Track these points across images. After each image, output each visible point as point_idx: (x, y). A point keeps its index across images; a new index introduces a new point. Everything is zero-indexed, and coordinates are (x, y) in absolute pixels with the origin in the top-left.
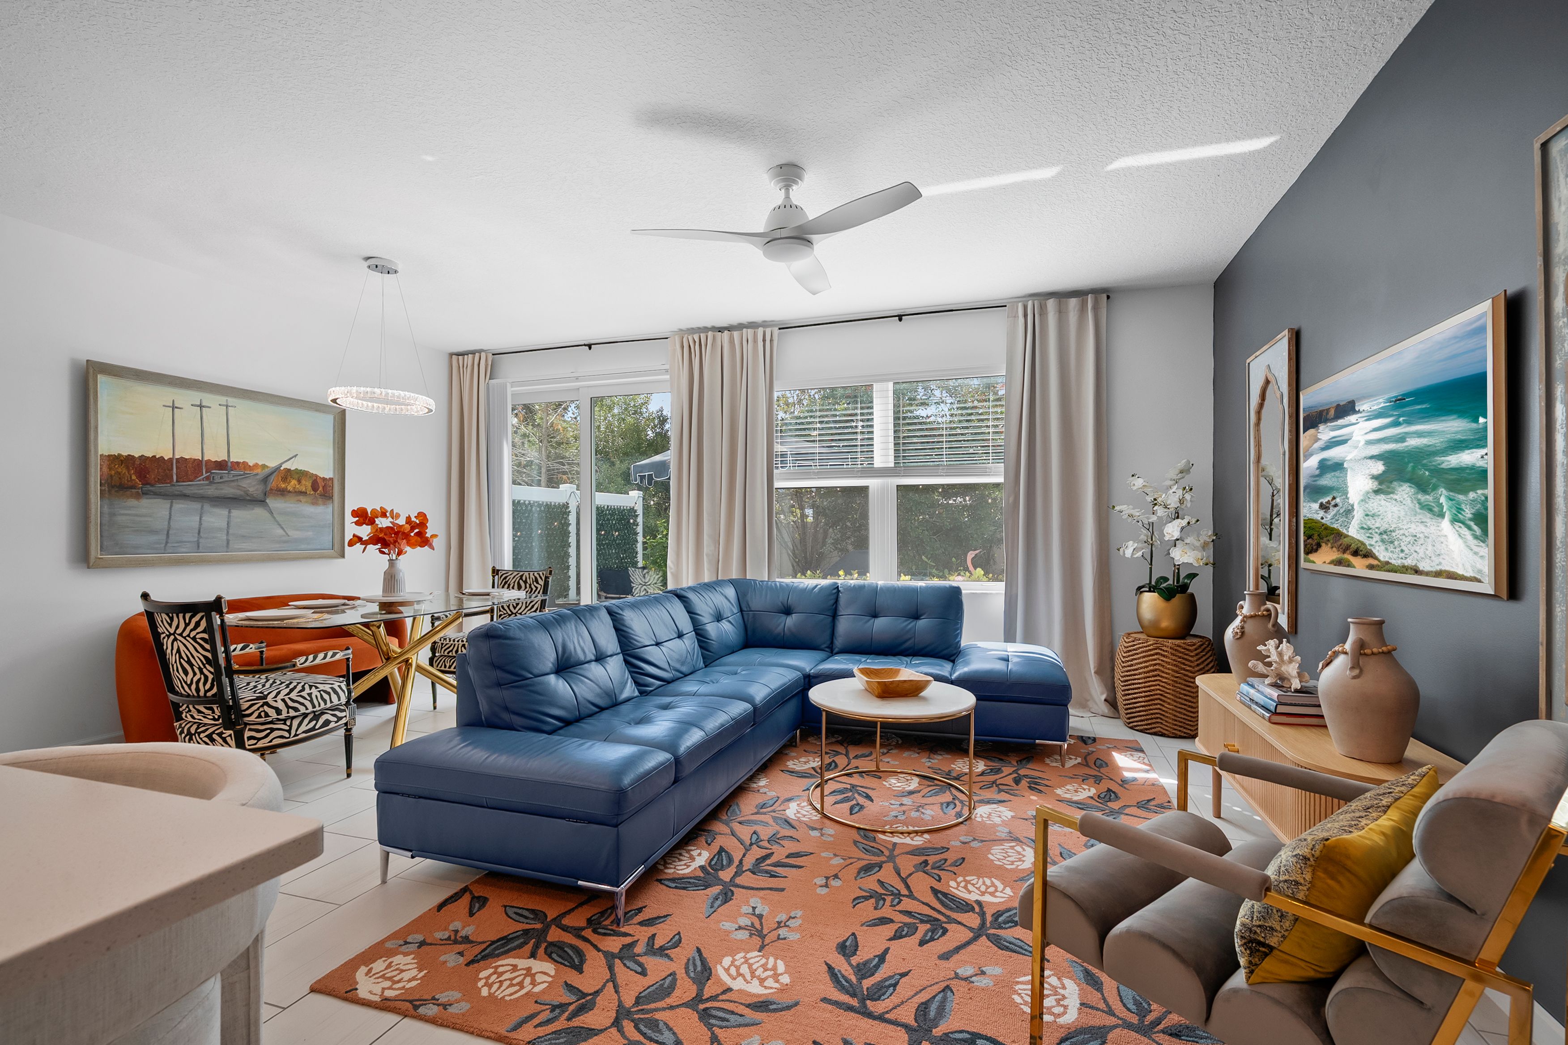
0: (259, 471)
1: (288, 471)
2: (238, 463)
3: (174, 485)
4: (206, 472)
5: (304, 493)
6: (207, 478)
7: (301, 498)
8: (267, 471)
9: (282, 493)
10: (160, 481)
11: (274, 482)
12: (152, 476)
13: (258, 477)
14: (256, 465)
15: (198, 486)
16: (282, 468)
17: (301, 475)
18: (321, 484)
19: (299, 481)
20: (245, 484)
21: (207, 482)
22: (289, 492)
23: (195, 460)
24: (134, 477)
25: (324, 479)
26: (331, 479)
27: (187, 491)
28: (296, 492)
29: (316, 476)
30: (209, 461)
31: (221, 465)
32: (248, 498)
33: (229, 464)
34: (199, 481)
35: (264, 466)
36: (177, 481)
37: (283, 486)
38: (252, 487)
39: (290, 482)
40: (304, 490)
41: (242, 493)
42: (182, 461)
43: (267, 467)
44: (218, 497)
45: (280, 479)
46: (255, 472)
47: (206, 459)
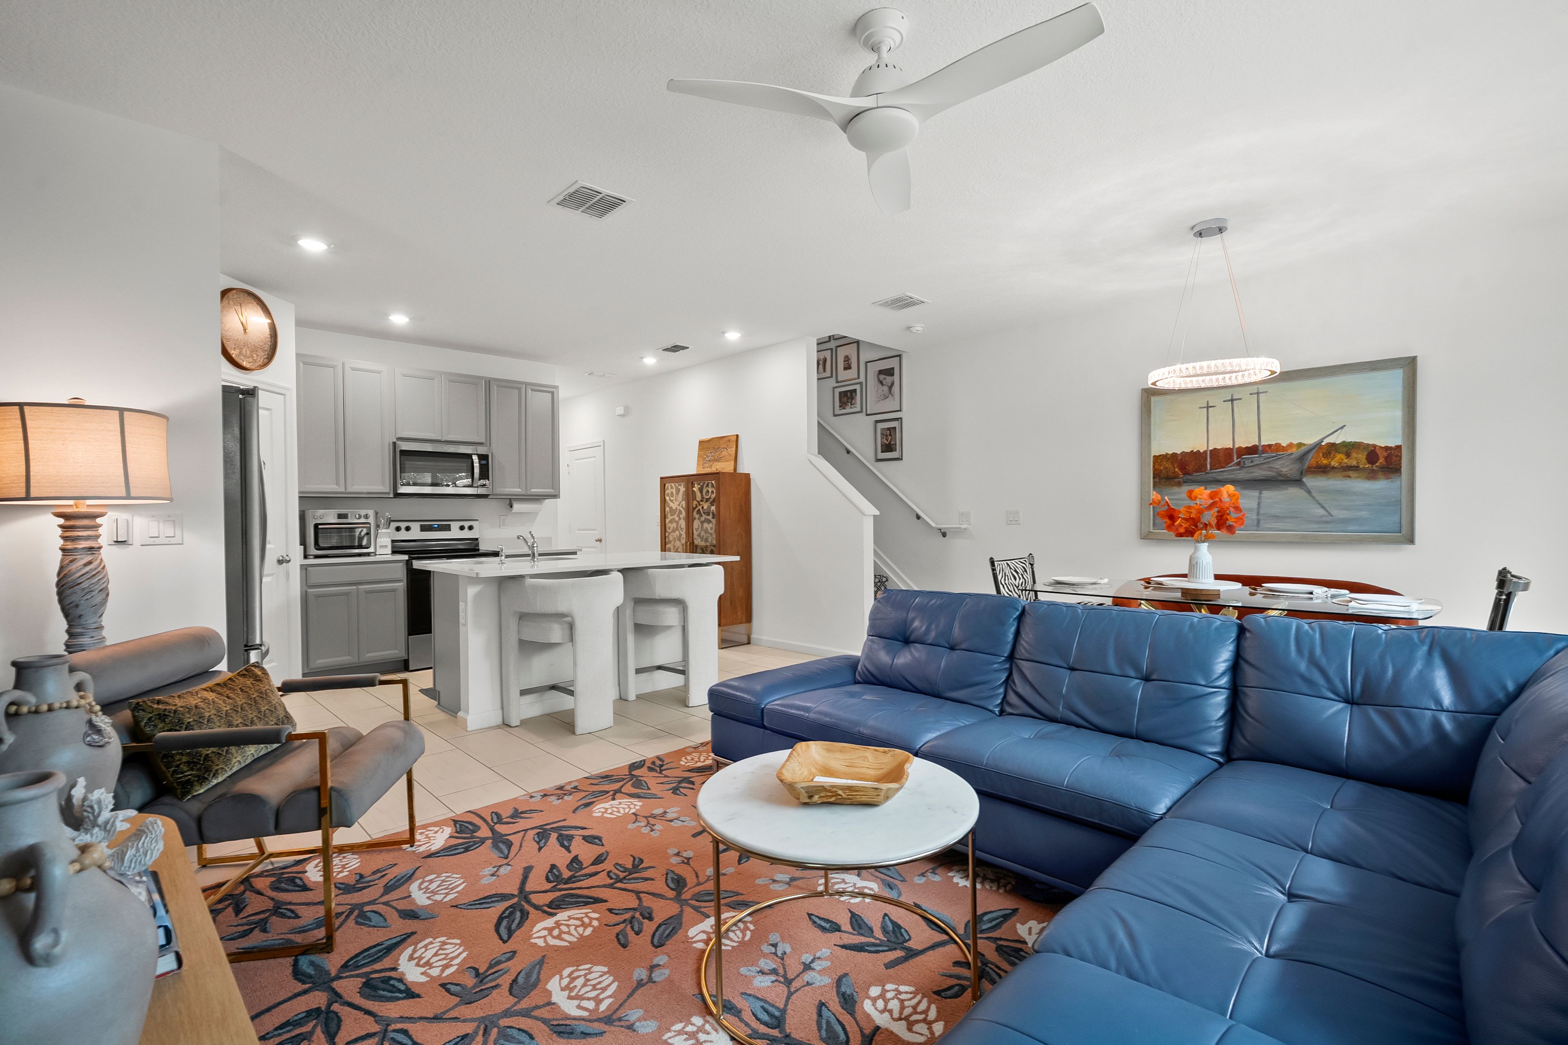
0: (1294, 450)
1: (1333, 445)
2: (1270, 446)
3: (1208, 473)
4: (1237, 459)
5: (1355, 468)
6: (1238, 464)
7: (1351, 473)
8: (1303, 449)
9: (1323, 470)
10: (1197, 471)
11: (1310, 460)
12: (1190, 468)
13: (1292, 457)
14: (1291, 445)
15: (1230, 471)
16: (1323, 444)
17: (1349, 448)
18: (1382, 455)
19: (1348, 455)
20: (1277, 465)
21: (1238, 467)
22: (1333, 468)
23: (1227, 449)
24: (1177, 470)
25: (1387, 448)
26: (1399, 447)
27: (1220, 477)
28: (1342, 467)
29: (1375, 446)
30: (1240, 449)
31: (1252, 450)
32: (1280, 478)
33: (1260, 448)
34: (1231, 466)
35: (1300, 445)
36: (1211, 469)
37: (1325, 462)
38: (1285, 467)
39: (1334, 457)
40: (1354, 463)
41: (1273, 474)
42: (1214, 452)
43: (1304, 445)
44: (1248, 480)
45: (1321, 455)
46: (1289, 452)
47: (1237, 446)
